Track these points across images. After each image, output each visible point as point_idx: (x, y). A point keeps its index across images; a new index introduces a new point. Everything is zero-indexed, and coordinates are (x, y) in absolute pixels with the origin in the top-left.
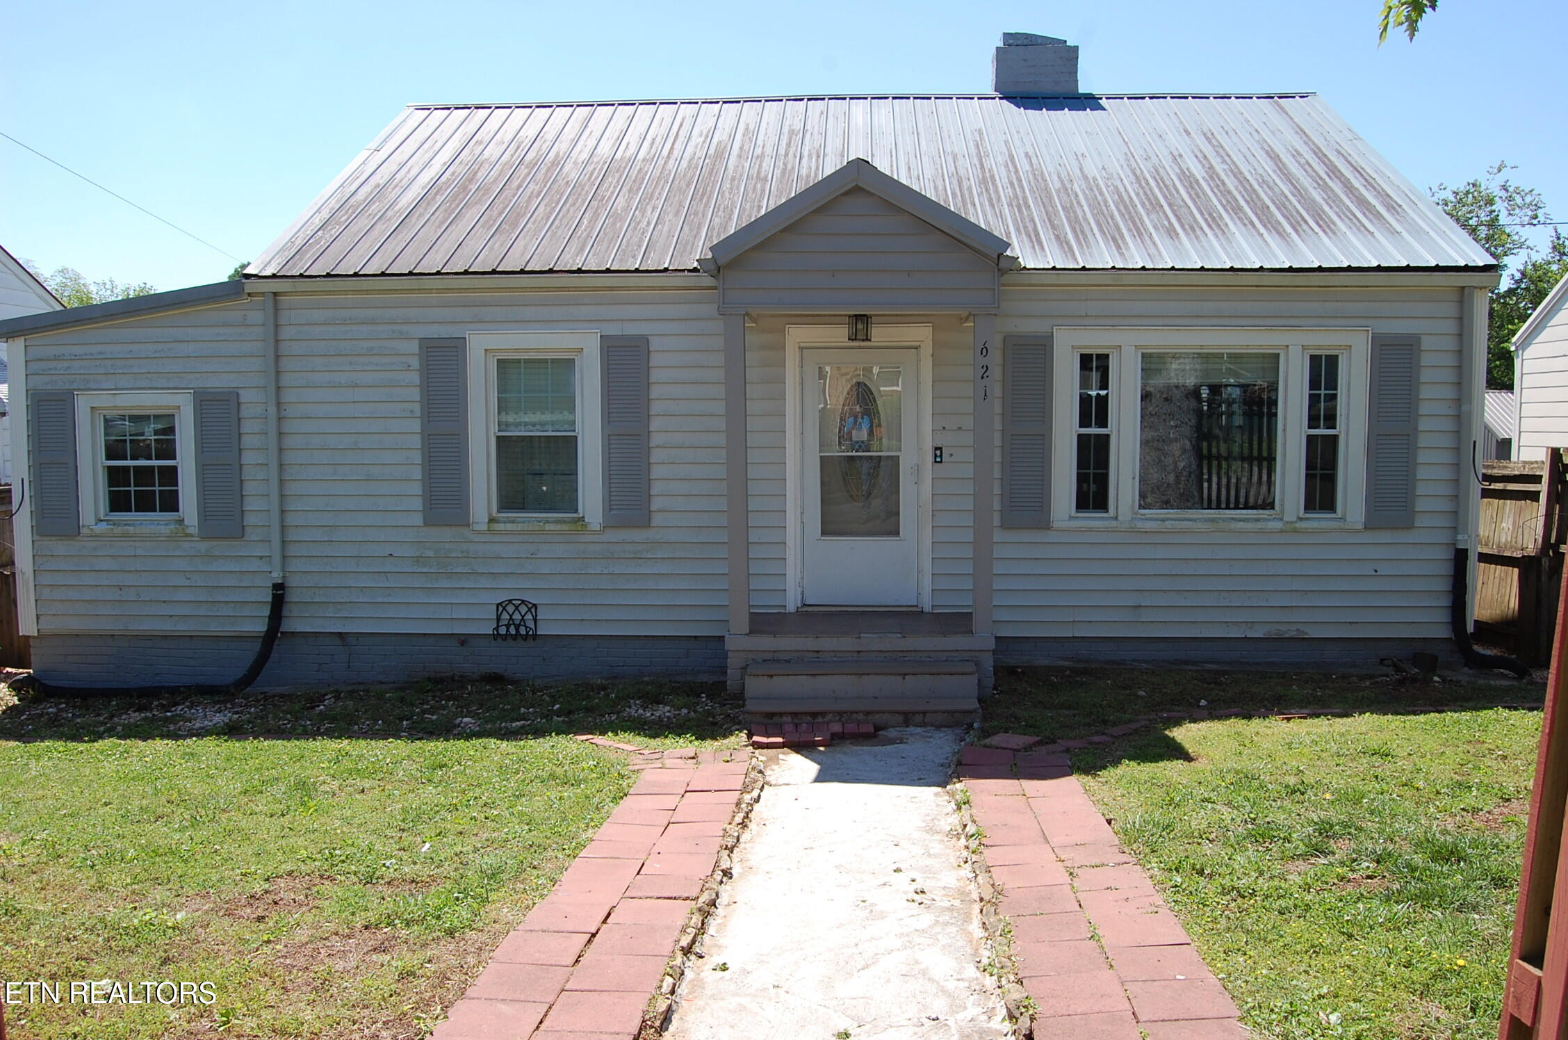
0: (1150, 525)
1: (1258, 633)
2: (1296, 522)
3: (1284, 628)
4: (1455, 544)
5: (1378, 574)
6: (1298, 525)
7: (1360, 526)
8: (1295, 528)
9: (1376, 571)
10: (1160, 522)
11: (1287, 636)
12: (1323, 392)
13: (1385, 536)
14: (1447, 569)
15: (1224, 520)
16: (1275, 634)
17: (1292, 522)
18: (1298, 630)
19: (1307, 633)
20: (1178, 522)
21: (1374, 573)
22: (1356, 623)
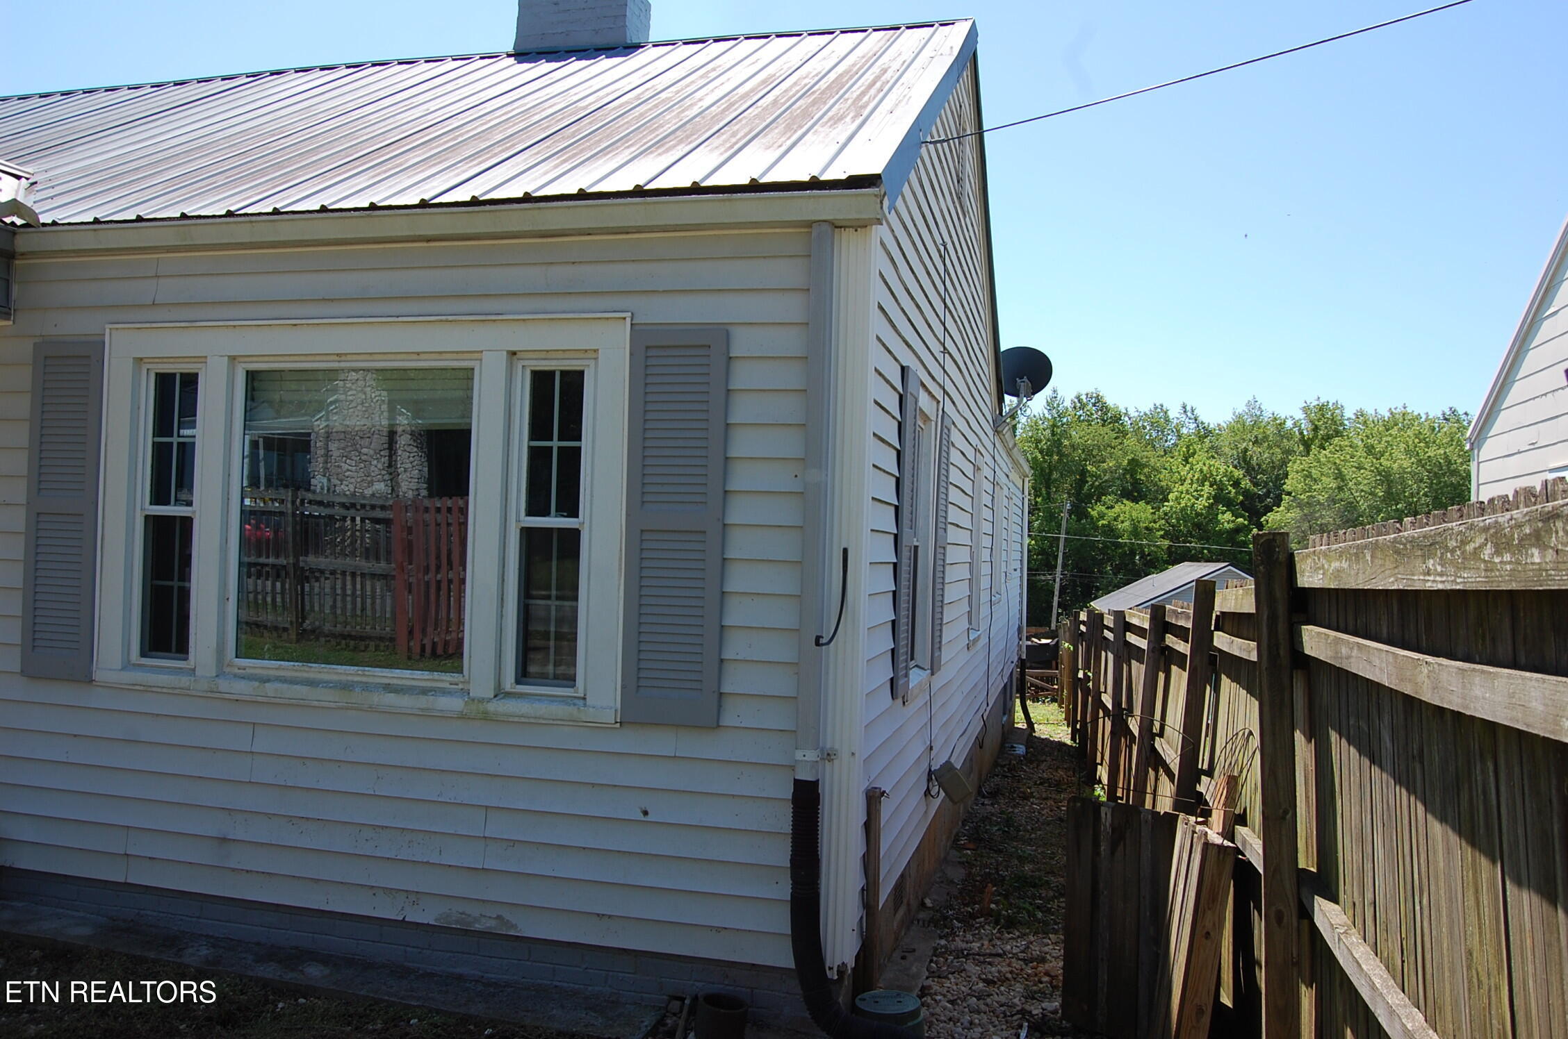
0: (242, 688)
1: (425, 915)
2: (489, 700)
3: (475, 911)
4: (793, 768)
5: (649, 818)
6: (492, 707)
7: (609, 717)
8: (486, 713)
9: (646, 813)
10: (257, 684)
11: (478, 927)
12: (555, 444)
13: (662, 742)
14: (783, 820)
15: (366, 687)
16: (457, 922)
17: (481, 700)
18: (499, 917)
19: (514, 926)
20: (285, 686)
21: (641, 817)
22: (610, 916)
